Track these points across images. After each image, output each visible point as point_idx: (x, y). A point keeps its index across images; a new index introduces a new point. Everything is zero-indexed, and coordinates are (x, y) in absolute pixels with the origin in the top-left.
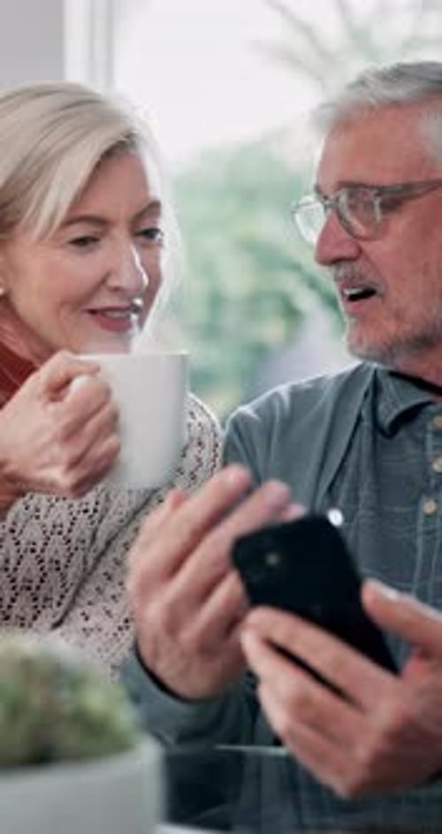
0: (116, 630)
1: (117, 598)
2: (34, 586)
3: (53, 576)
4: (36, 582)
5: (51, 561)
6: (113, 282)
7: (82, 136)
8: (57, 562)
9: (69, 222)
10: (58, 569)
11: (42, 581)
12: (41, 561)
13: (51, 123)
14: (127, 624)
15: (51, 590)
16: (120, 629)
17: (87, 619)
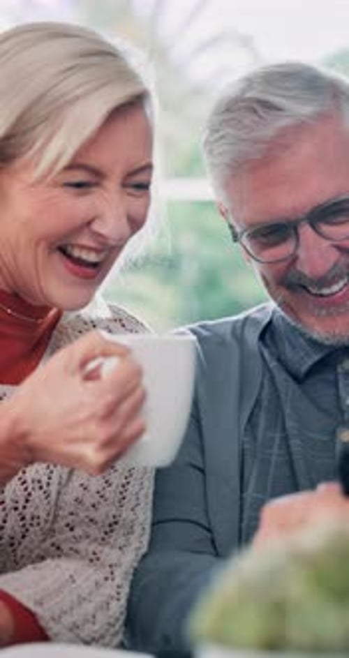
0: (102, 535)
1: (97, 506)
2: (20, 506)
3: (37, 495)
4: (22, 502)
5: (33, 481)
6: (96, 227)
7: (97, 89)
8: (39, 481)
9: (70, 167)
10: (41, 488)
11: (27, 501)
12: (24, 482)
13: (70, 69)
14: (111, 528)
15: (37, 508)
16: (106, 533)
17: (72, 529)
